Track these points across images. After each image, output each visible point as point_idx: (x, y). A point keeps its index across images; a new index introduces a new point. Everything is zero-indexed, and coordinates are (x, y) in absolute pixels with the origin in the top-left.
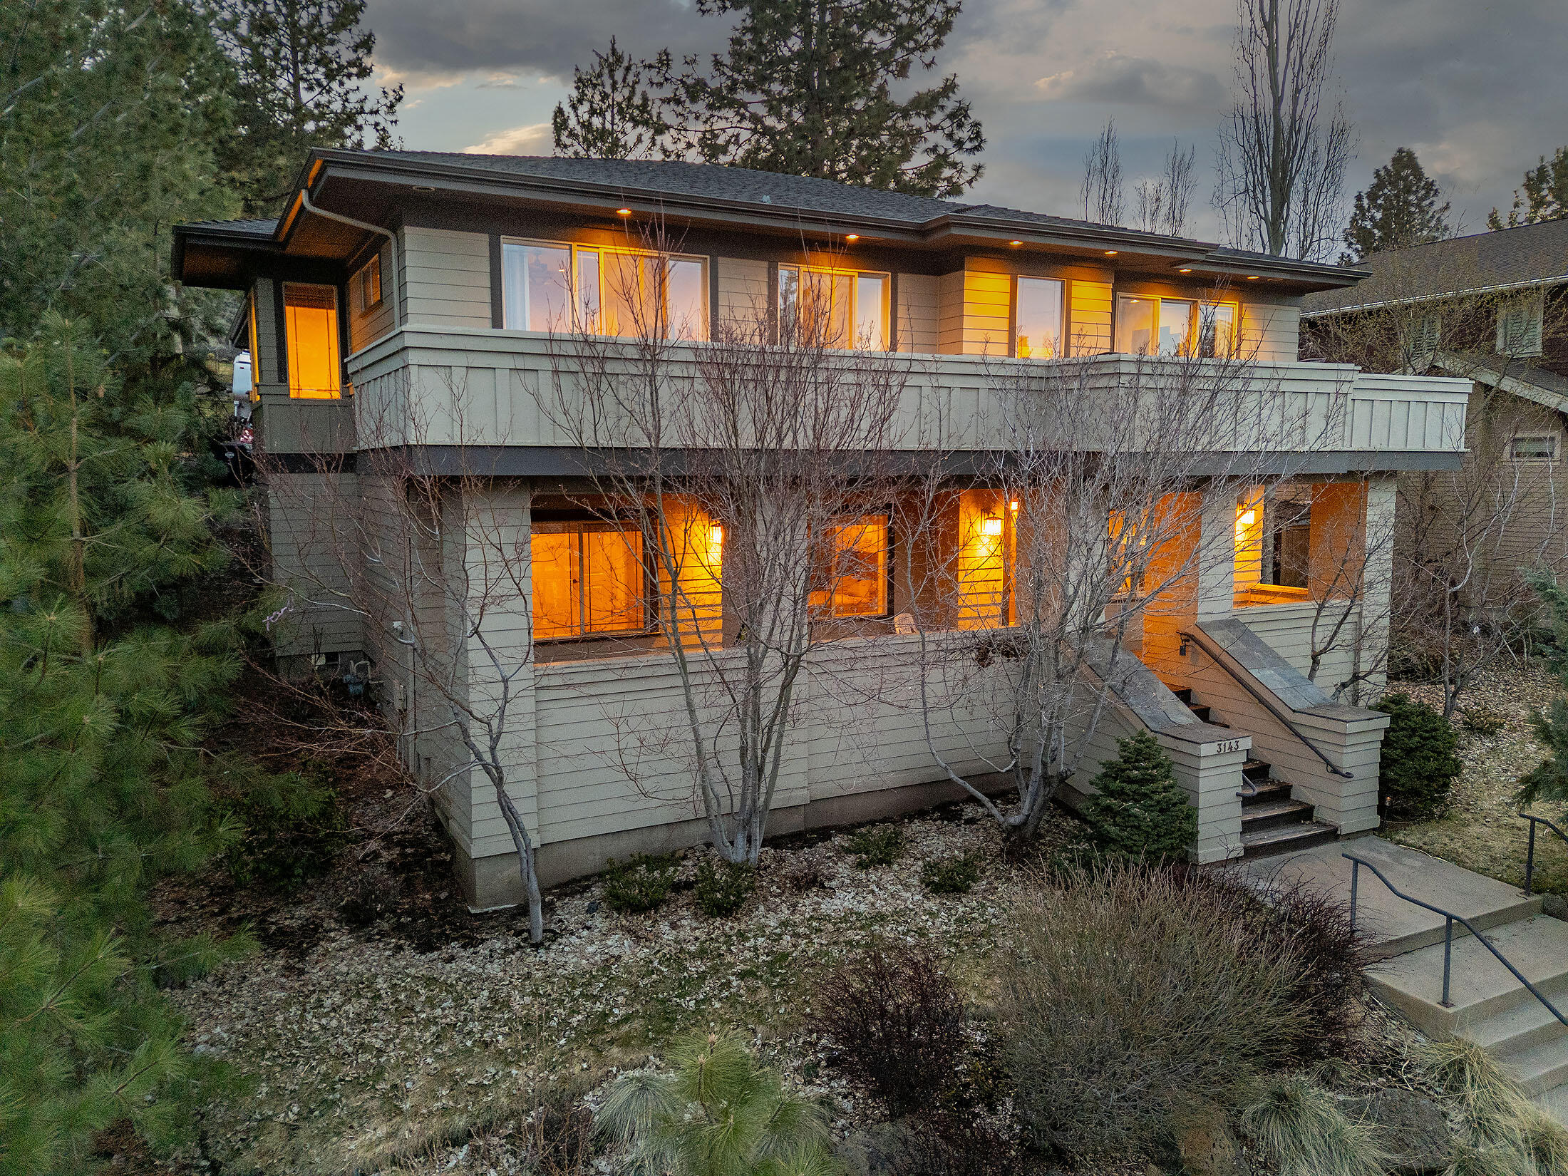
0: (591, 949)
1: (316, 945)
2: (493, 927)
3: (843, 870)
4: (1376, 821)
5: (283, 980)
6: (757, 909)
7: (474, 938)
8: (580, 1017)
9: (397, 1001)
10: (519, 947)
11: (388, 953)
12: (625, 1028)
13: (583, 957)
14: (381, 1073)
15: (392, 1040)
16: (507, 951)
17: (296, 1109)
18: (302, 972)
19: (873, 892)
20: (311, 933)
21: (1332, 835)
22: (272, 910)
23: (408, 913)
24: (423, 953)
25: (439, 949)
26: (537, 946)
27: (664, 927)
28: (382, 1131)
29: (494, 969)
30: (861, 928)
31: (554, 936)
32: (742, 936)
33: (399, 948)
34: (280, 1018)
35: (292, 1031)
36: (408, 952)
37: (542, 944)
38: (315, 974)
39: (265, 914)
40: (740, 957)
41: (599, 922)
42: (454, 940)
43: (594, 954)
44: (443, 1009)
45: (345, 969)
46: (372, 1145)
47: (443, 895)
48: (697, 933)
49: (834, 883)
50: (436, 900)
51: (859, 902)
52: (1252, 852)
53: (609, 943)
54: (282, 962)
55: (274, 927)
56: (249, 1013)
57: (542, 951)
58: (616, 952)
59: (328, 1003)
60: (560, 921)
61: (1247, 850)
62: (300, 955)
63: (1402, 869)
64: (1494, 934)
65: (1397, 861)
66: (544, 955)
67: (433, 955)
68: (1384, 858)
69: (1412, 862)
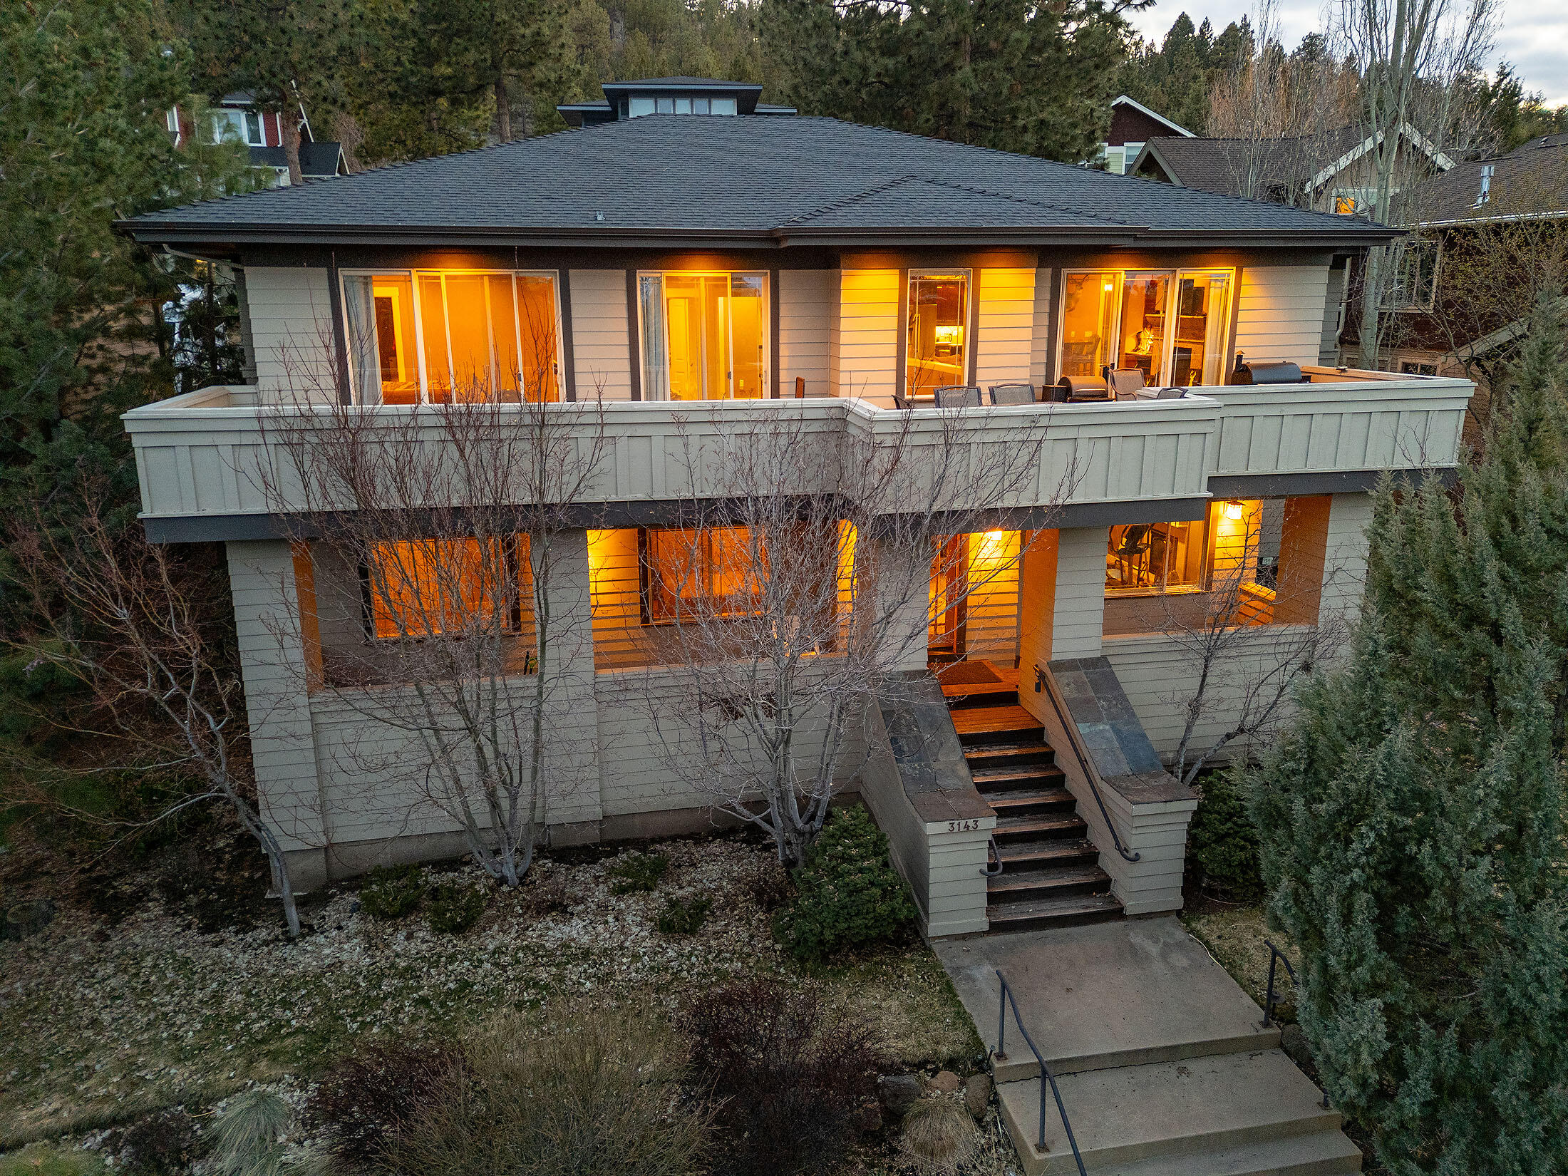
0: (327, 951)
1: (132, 914)
2: (272, 915)
3: (600, 893)
4: (1177, 901)
5: (89, 944)
6: (491, 928)
7: (248, 924)
8: (263, 1024)
9: (147, 982)
10: (277, 939)
11: (178, 929)
12: (288, 1042)
13: (316, 959)
14: (87, 1051)
15: (117, 1020)
16: (266, 943)
17: (14, 1073)
18: (108, 938)
19: (606, 922)
20: (137, 900)
21: (1117, 913)
22: (121, 874)
23: (221, 891)
24: (203, 934)
25: (218, 931)
26: (290, 940)
27: (401, 936)
28: (55, 1105)
29: (242, 960)
30: (557, 966)
32: (452, 959)
33: (189, 927)
34: (59, 983)
35: (60, 997)
36: (194, 931)
37: (294, 939)
38: (116, 941)
39: (115, 877)
40: (435, 980)
41: (353, 924)
42: (235, 924)
43: (328, 956)
44: (173, 996)
45: (137, 940)
46: (38, 1118)
47: (257, 875)
48: (424, 947)
49: (581, 907)
50: (251, 879)
51: (586, 933)
52: (996, 928)
53: (346, 947)
54: (96, 927)
55: (111, 892)
56: (48, 972)
57: (290, 947)
58: (344, 957)
59: (100, 974)
60: (324, 917)
61: (991, 924)
62: (115, 920)
63: (1158, 967)
64: (1192, 1065)
65: (1164, 956)
66: (289, 951)
67: (209, 937)
68: (1154, 950)
69: (1180, 960)
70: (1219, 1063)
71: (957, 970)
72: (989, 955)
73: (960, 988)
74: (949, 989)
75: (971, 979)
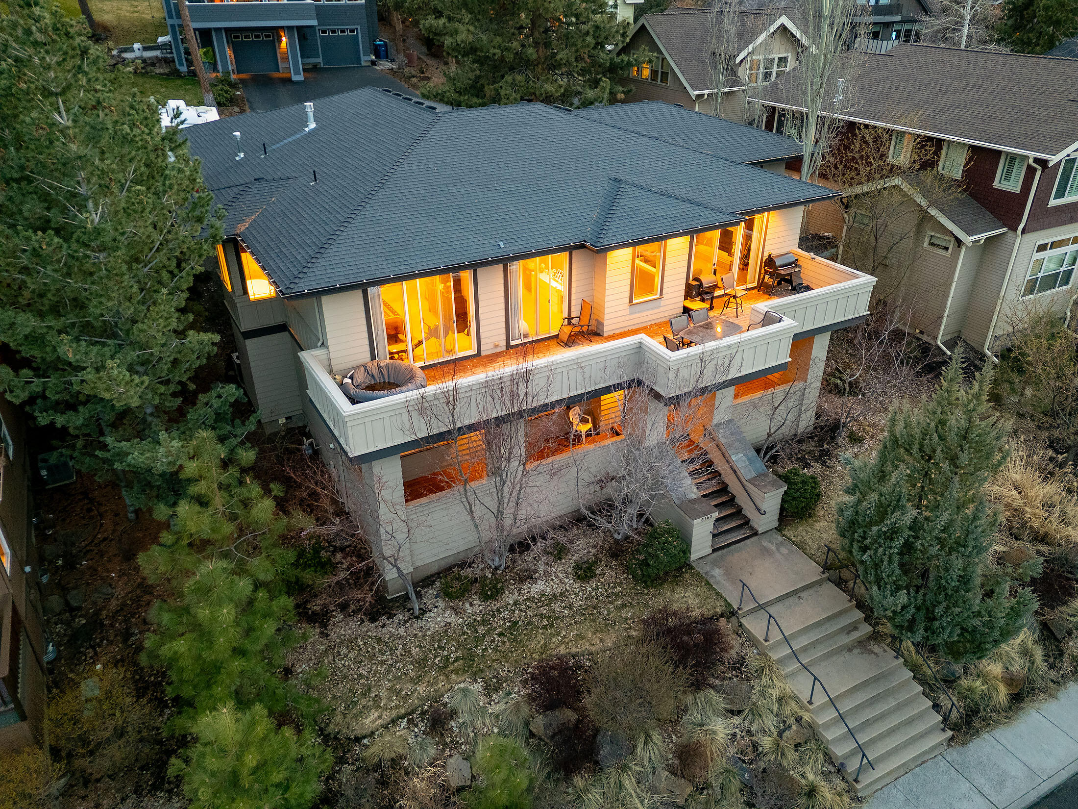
0: (439, 619)
1: (329, 620)
2: (398, 607)
3: (541, 566)
4: (776, 524)
5: (322, 640)
6: (505, 593)
7: (391, 614)
8: (439, 659)
9: (368, 652)
10: (410, 619)
11: (358, 623)
12: (456, 664)
13: (436, 623)
15: (370, 672)
16: (406, 622)
17: (343, 705)
18: (327, 635)
19: (552, 580)
20: (326, 612)
21: (756, 534)
22: (307, 601)
24: (372, 623)
25: (378, 620)
26: (417, 618)
27: (467, 605)
29: (402, 631)
30: (547, 605)
31: (423, 612)
32: (499, 610)
33: (362, 621)
35: (332, 667)
36: (367, 623)
37: (419, 616)
38: (333, 636)
40: (499, 623)
42: (383, 615)
43: (440, 622)
44: (387, 656)
45: (343, 632)
48: (481, 608)
49: (538, 574)
51: (547, 586)
52: (715, 550)
53: (446, 615)
54: (318, 630)
55: (310, 611)
57: (419, 621)
58: (449, 621)
59: (341, 653)
60: (425, 603)
61: (713, 549)
62: (325, 625)
63: (778, 556)
64: (802, 595)
65: (778, 549)
66: (420, 623)
67: (377, 624)
68: (773, 547)
69: (784, 551)
70: (811, 591)
71: (706, 573)
72: (715, 564)
73: (712, 581)
74: (708, 583)
75: (713, 576)
